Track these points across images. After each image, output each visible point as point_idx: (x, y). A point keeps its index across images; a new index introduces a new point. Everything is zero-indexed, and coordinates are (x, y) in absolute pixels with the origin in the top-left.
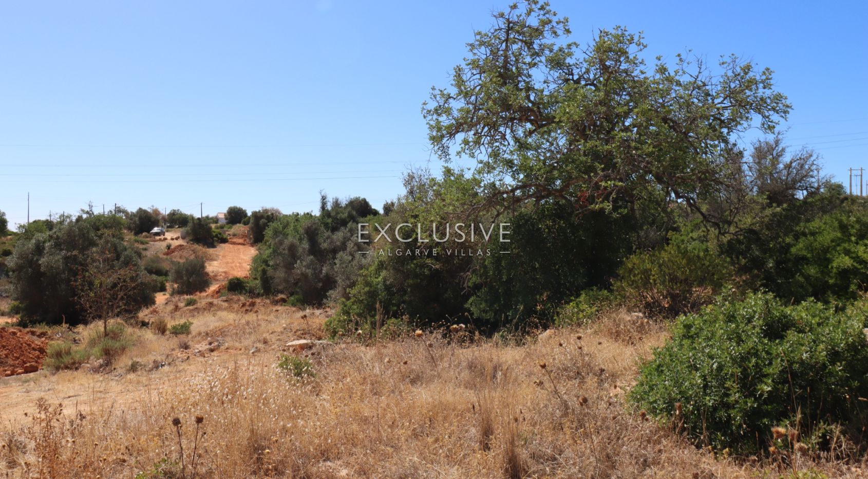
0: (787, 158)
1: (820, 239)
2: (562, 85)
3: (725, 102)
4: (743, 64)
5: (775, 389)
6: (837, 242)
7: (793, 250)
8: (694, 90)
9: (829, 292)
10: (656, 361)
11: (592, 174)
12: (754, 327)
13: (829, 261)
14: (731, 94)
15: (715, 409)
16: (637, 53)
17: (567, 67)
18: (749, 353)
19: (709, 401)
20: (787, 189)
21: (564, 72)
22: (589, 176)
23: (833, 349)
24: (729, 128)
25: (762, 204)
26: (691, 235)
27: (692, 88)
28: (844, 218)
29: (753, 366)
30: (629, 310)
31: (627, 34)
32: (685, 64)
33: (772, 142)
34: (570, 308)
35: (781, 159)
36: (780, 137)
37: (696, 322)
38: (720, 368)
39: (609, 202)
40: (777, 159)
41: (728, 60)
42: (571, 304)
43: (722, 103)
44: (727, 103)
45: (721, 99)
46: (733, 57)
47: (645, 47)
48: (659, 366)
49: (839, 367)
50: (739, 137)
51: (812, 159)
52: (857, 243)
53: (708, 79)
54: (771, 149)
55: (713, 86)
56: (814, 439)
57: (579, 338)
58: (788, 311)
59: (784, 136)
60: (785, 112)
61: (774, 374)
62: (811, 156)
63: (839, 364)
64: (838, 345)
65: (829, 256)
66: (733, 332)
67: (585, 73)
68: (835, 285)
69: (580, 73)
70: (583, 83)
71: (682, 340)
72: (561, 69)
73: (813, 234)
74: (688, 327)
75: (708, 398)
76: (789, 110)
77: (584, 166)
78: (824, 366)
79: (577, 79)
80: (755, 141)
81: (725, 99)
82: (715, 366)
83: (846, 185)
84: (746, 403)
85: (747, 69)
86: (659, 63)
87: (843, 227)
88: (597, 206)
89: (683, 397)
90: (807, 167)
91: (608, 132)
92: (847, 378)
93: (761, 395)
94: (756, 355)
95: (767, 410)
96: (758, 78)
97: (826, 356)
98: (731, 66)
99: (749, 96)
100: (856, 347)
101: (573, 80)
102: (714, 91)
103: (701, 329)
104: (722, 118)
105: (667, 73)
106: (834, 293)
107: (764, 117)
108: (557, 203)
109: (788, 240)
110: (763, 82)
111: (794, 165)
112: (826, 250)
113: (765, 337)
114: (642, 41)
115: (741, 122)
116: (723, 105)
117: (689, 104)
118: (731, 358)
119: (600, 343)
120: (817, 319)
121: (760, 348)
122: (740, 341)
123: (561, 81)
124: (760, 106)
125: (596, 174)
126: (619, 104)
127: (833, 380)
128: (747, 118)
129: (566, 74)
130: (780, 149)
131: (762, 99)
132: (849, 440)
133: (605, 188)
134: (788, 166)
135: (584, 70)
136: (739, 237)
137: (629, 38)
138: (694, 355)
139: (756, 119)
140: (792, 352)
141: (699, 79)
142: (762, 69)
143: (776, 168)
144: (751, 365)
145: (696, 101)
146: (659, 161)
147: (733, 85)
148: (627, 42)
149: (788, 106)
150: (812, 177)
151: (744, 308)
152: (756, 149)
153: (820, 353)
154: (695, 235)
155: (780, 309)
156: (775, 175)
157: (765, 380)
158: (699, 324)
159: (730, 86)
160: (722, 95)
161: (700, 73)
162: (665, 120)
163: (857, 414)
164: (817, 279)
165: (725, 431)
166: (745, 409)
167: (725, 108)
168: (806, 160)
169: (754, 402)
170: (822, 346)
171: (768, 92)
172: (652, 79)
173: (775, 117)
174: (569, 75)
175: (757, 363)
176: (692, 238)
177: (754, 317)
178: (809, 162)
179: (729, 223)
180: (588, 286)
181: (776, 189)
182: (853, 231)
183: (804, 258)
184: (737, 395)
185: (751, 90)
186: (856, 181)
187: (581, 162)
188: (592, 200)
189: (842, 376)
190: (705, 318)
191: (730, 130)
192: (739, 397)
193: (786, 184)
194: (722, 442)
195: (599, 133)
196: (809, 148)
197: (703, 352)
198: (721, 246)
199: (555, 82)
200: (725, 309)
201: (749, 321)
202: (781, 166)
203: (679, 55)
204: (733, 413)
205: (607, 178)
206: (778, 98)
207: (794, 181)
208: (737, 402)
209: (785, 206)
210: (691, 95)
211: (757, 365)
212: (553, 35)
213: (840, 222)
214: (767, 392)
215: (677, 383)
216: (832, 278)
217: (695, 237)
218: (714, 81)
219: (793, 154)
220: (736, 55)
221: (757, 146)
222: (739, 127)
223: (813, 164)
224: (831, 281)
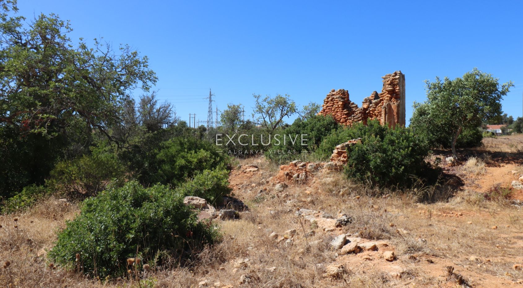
0: (157, 106)
1: (171, 150)
2: (13, 46)
3: (122, 71)
4: (133, 51)
5: (136, 236)
6: (178, 152)
7: (158, 156)
8: (104, 62)
9: (174, 179)
10: (68, 229)
11: (32, 109)
12: (127, 202)
13: (175, 162)
14: (126, 67)
15: (102, 253)
16: (66, 34)
17: (17, 33)
18: (123, 217)
19: (99, 249)
20: (158, 123)
21: (14, 36)
22: (30, 110)
23: (167, 209)
24: (125, 87)
25: (144, 131)
26: (104, 148)
27: (103, 60)
28: (182, 139)
29: (125, 224)
30: (57, 197)
31: (59, 20)
32: (99, 46)
33: (150, 97)
34: (14, 199)
35: (155, 106)
36: (154, 94)
37: (95, 202)
38: (106, 228)
39: (45, 128)
40: (153, 107)
41: (125, 48)
42: (15, 197)
43: (120, 71)
44: (124, 72)
45: (121, 69)
46: (127, 46)
47: (72, 30)
48: (70, 232)
49: (169, 219)
50: (131, 92)
51: (170, 107)
52: (188, 153)
53: (113, 57)
54: (150, 101)
55: (116, 61)
56: (156, 260)
57: (16, 220)
58: (146, 191)
59: (156, 94)
60: (155, 81)
61: (136, 227)
62: (169, 106)
63: (169, 217)
64: (168, 207)
65: (175, 159)
66: (115, 205)
67: (30, 40)
68: (178, 174)
69: (27, 39)
70: (29, 46)
71: (86, 214)
72: (12, 34)
73: (168, 148)
74: (90, 205)
75: (98, 247)
76: (156, 80)
77: (28, 103)
78: (162, 219)
79: (25, 43)
80: (141, 95)
81: (122, 69)
82: (103, 227)
83: (188, 122)
84: (119, 246)
85: (135, 54)
86: (81, 42)
87: (182, 144)
88: (36, 131)
89: (83, 249)
90: (167, 111)
91: (47, 81)
92: (173, 225)
93: (129, 240)
94: (127, 217)
95: (131, 249)
96: (140, 60)
97: (163, 214)
98: (126, 51)
99: (136, 70)
100: (178, 207)
101: (21, 43)
102: (116, 64)
103: (97, 206)
104: (121, 80)
105: (86, 50)
106: (177, 178)
107: (144, 82)
108: (8, 127)
109: (156, 151)
110: (143, 63)
111: (161, 110)
112: (173, 156)
113: (132, 207)
114: (69, 26)
115: (132, 84)
116: (122, 73)
117: (101, 70)
118: (113, 221)
119: (32, 222)
120: (161, 194)
121: (129, 213)
122: (118, 211)
123: (12, 43)
124: (142, 76)
125: (35, 109)
126: (54, 64)
127: (166, 226)
128: (135, 82)
129: (16, 38)
130: (154, 101)
131: (143, 72)
132: (172, 257)
133: (42, 118)
134: (158, 111)
135: (30, 38)
136: (129, 149)
137: (60, 22)
138: (91, 222)
139: (140, 83)
140: (146, 213)
141: (108, 55)
142: (143, 56)
143: (152, 112)
144: (123, 224)
145: (105, 68)
146: (80, 103)
147: (127, 62)
148: (59, 25)
149: (156, 78)
150: (170, 117)
151: (122, 191)
152: (142, 100)
153: (160, 212)
154: (107, 149)
155: (142, 190)
156: (152, 115)
157: (131, 231)
158: (96, 203)
159: (125, 63)
160: (121, 67)
161: (108, 52)
162: (85, 78)
163: (177, 242)
164: (169, 171)
165: (108, 265)
166: (119, 250)
167: (123, 75)
168: (167, 108)
169: (124, 245)
170: (161, 208)
171: (146, 69)
172: (76, 51)
173: (149, 83)
174: (18, 39)
175: (127, 222)
176: (105, 150)
177: (128, 196)
178: (169, 109)
179: (124, 142)
180: (30, 183)
181: (152, 123)
182: (186, 146)
183: (163, 161)
184: (115, 243)
185: (137, 66)
186: (192, 120)
187: (26, 100)
188: (32, 126)
189: (170, 224)
190: (100, 199)
191: (125, 89)
192: (116, 244)
193: (157, 121)
194: (105, 272)
195: (39, 81)
196: (169, 102)
197: (97, 220)
198: (119, 155)
199: (7, 42)
200: (112, 193)
201: (125, 198)
202: (155, 110)
203: (95, 39)
204: (112, 254)
205: (44, 112)
206: (151, 73)
207: (161, 119)
208: (115, 247)
209: (156, 132)
210: (102, 64)
211: (127, 223)
212: (5, 10)
213: (180, 142)
214: (132, 238)
215: (80, 241)
216: (176, 171)
217: (106, 150)
218: (116, 58)
219: (161, 104)
220: (129, 45)
221: (143, 98)
222: (131, 87)
223: (170, 110)
224: (176, 172)
